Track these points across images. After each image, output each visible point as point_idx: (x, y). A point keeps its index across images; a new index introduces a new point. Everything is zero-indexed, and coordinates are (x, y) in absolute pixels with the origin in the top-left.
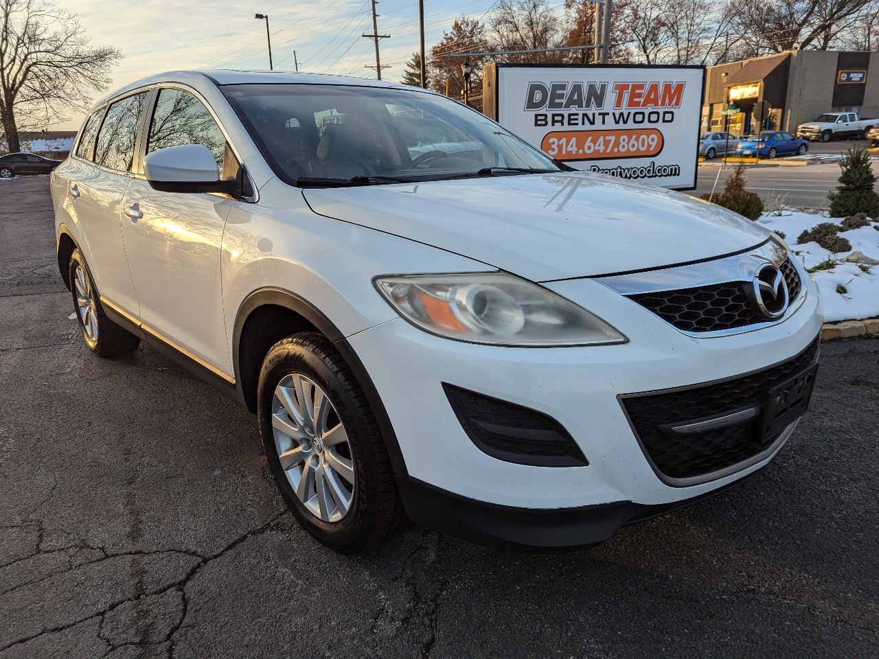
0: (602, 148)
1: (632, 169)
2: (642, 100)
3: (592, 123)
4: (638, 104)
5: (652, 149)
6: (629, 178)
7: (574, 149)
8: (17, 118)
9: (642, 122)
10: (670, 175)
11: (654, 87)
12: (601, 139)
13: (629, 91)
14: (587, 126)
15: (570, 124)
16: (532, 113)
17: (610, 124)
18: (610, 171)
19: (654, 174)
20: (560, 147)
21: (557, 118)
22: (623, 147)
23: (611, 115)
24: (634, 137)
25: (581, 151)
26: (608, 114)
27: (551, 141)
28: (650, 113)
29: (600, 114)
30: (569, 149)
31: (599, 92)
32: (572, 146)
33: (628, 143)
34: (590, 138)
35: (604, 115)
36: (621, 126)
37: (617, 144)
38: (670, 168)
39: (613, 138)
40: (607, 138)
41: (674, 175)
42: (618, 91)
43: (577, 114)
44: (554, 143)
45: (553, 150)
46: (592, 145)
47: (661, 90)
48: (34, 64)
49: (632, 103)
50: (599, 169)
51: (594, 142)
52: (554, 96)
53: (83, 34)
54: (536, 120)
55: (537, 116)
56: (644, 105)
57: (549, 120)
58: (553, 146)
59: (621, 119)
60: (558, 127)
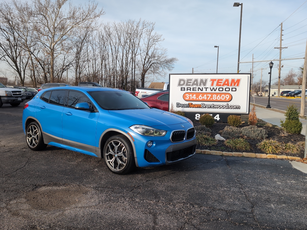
0: (206, 98)
1: (219, 105)
2: (222, 84)
3: (202, 90)
4: (220, 85)
5: (227, 99)
6: (218, 108)
7: (195, 98)
8: (145, 79)
9: (223, 90)
10: (236, 109)
11: (227, 80)
12: (205, 95)
13: (217, 81)
14: (200, 91)
15: (193, 90)
16: (180, 87)
17: (209, 91)
18: (209, 105)
19: (228, 108)
20: (190, 97)
21: (188, 89)
22: (214, 98)
23: (209, 89)
24: (219, 95)
25: (197, 99)
26: (208, 88)
27: (186, 95)
28: (226, 88)
29: (205, 88)
30: (193, 98)
31: (204, 81)
32: (194, 97)
33: (216, 97)
34: (201, 95)
35: (206, 88)
36: (213, 91)
37: (212, 97)
38: (236, 106)
39: (210, 95)
40: (208, 95)
41: (238, 109)
42: (212, 81)
43: (196, 88)
44: (187, 96)
45: (187, 98)
46: (202, 97)
47: (230, 81)
48: (153, 63)
49: (217, 85)
50: (205, 104)
51: (203, 96)
52: (188, 82)
53: (166, 54)
54: (181, 89)
55: (181, 88)
56: (223, 85)
57: (186, 89)
58: (187, 97)
59: (213, 89)
60: (189, 91)
